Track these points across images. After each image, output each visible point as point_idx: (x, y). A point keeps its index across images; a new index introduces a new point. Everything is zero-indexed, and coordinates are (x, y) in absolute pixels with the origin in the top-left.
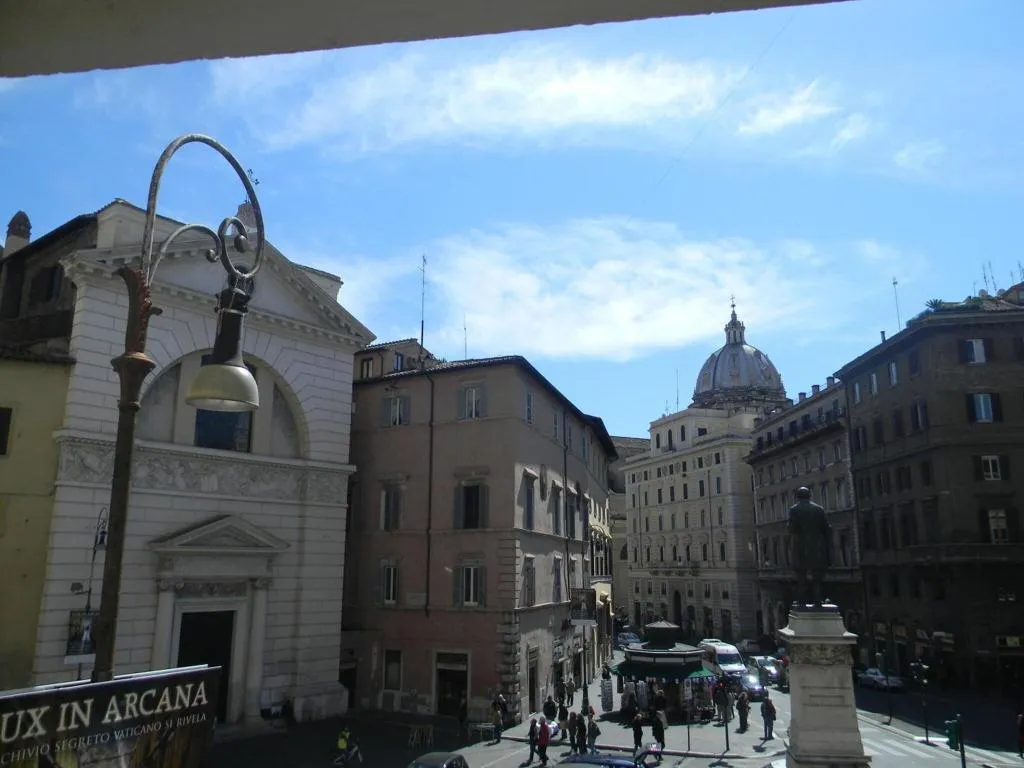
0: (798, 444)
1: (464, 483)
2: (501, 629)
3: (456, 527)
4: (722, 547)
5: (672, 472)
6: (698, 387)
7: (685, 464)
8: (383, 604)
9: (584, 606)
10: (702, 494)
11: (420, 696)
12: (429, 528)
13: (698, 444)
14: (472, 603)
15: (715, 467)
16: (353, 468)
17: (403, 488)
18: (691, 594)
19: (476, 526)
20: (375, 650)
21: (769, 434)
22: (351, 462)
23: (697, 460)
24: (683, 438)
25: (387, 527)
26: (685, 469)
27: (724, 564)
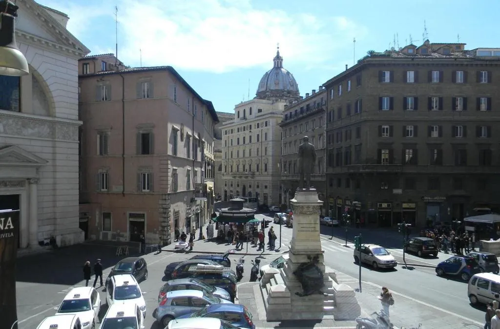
0: (303, 118)
1: (141, 132)
2: (161, 202)
3: (137, 153)
4: (266, 165)
5: (244, 130)
6: (259, 89)
7: (251, 126)
8: (101, 191)
9: (201, 191)
10: (258, 140)
11: (121, 233)
12: (123, 154)
13: (258, 117)
14: (146, 190)
15: (265, 128)
16: (81, 123)
17: (109, 133)
18: (250, 186)
19: (148, 153)
20: (97, 213)
21: (291, 113)
22: (80, 119)
23: (256, 125)
24: (251, 114)
25: (101, 153)
26: (251, 129)
27: (266, 173)
